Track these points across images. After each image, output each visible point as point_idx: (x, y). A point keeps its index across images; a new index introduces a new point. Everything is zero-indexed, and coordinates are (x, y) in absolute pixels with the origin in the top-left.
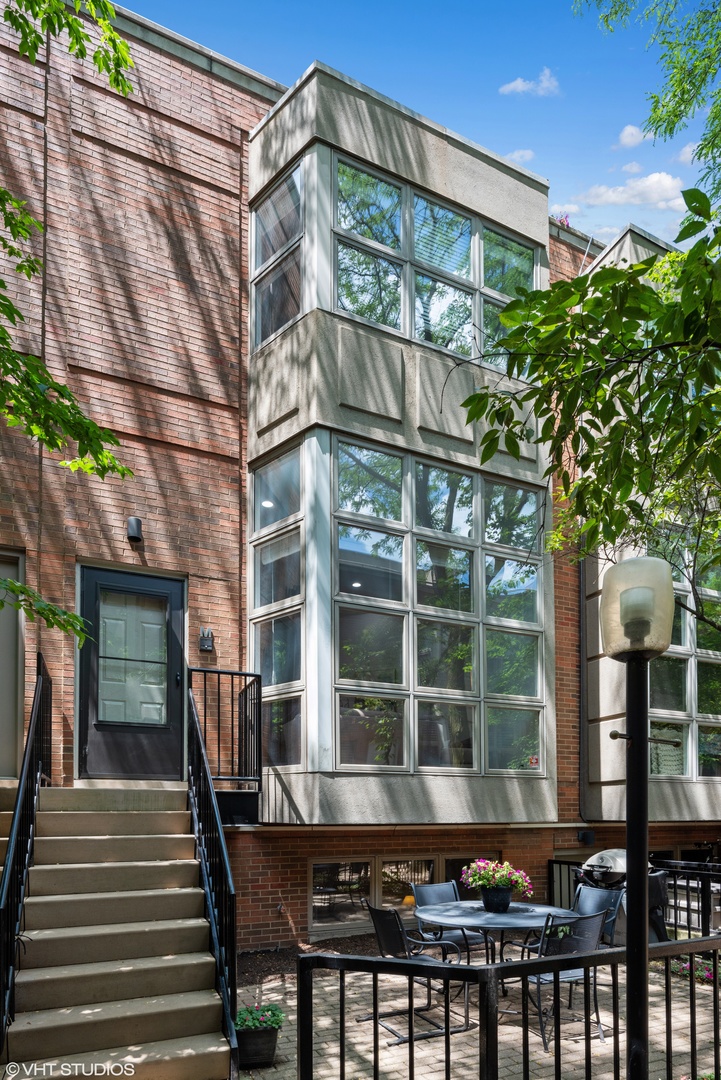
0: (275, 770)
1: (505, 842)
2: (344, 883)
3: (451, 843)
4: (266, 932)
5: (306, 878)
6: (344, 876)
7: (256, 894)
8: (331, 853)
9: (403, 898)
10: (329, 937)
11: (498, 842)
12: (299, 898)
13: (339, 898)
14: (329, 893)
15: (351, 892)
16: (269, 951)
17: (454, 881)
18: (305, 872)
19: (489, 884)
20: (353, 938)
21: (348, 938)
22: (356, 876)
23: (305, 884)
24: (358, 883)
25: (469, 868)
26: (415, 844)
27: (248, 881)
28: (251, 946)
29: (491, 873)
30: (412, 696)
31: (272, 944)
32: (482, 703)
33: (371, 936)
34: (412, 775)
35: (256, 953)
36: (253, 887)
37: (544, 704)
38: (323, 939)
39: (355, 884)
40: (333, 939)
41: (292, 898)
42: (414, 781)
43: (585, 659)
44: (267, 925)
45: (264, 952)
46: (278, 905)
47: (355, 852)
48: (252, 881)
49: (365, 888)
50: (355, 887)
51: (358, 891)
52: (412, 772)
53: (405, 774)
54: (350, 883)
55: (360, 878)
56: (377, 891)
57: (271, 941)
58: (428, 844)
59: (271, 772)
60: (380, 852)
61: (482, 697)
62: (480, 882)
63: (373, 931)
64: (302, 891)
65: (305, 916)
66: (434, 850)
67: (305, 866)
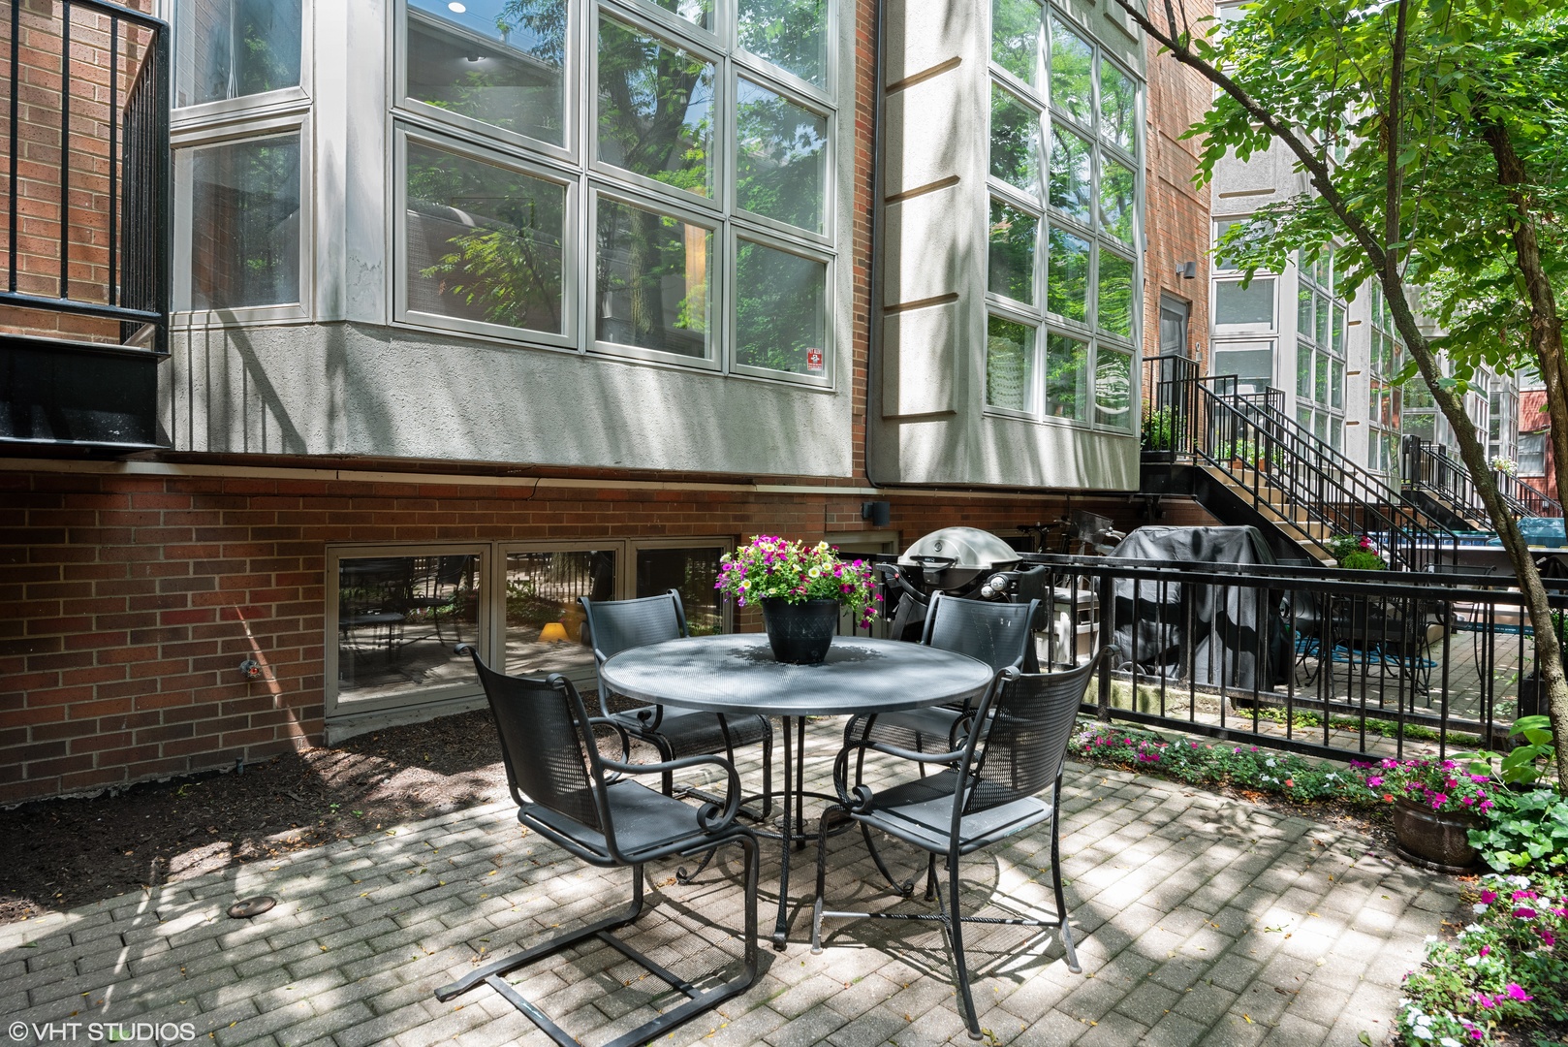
0: (228, 318)
1: (744, 518)
2: (423, 603)
3: (649, 517)
4: (204, 728)
5: (320, 593)
6: (425, 590)
7: (177, 634)
8: (386, 535)
9: (541, 628)
10: (379, 727)
11: (736, 518)
12: (300, 639)
13: (409, 634)
14: (390, 624)
15: (438, 620)
16: (216, 774)
17: (675, 593)
18: (319, 579)
19: (792, 595)
20: (438, 725)
21: (427, 725)
22: (449, 588)
23: (319, 608)
24: (454, 602)
25: (735, 557)
26: (578, 518)
27: (152, 603)
28: (162, 767)
29: (797, 568)
30: (583, 178)
31: (224, 757)
32: (727, 225)
33: (479, 715)
34: (582, 357)
35: (177, 782)
36: (166, 619)
37: (834, 251)
38: (364, 731)
39: (447, 603)
40: (390, 731)
41: (281, 641)
42: (584, 372)
43: (882, 201)
44: (212, 710)
45: (200, 777)
46: (244, 658)
47: (445, 534)
48: (165, 602)
49: (468, 610)
50: (448, 609)
51: (453, 616)
52: (582, 351)
53: (567, 352)
54: (437, 602)
55: (456, 592)
56: (494, 615)
57: (221, 748)
58: (605, 518)
59: (217, 321)
60: (503, 533)
61: (727, 211)
62: (773, 591)
63: (483, 704)
64: (309, 624)
65: (318, 682)
66: (617, 531)
67: (319, 563)
